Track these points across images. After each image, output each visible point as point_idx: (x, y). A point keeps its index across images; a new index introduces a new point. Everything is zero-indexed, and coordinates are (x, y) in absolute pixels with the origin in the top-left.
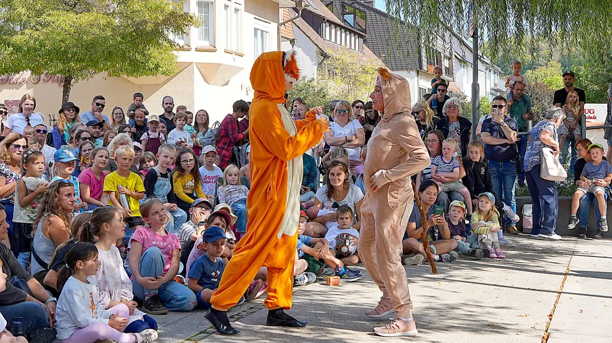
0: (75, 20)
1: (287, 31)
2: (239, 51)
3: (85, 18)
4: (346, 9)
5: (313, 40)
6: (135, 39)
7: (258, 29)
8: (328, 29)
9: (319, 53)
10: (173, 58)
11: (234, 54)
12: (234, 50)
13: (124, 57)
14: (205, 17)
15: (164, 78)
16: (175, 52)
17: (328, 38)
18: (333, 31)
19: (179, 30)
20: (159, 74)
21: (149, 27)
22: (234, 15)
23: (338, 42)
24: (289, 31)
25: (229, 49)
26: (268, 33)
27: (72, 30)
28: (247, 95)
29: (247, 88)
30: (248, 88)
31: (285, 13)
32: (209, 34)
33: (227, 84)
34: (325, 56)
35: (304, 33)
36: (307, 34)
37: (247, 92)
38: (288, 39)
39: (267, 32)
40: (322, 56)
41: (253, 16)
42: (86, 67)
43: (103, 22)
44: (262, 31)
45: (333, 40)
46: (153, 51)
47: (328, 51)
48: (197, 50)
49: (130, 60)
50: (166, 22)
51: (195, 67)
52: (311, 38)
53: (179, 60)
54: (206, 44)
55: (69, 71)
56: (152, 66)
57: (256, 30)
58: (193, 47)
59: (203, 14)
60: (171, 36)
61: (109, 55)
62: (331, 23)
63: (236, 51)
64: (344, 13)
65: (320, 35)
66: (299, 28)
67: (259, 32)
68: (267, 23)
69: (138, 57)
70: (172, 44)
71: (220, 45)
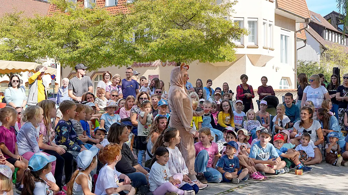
0: (182, 33)
1: (302, 35)
2: (271, 47)
3: (187, 33)
4: (340, 22)
5: (318, 40)
6: (212, 43)
7: (283, 35)
8: (327, 33)
9: (321, 47)
10: (233, 52)
11: (268, 49)
12: (269, 47)
13: (206, 52)
14: (252, 30)
15: (229, 63)
16: (235, 49)
17: (327, 38)
18: (330, 34)
19: (236, 37)
20: (226, 61)
21: (219, 36)
22: (269, 28)
23: (333, 41)
24: (303, 35)
25: (265, 46)
26: (289, 37)
27: (180, 38)
28: (276, 71)
29: (276, 68)
30: (277, 68)
31: (301, 25)
32: (254, 38)
33: (264, 66)
34: (325, 49)
35: (313, 36)
36: (314, 37)
37: (276, 70)
38: (302, 40)
39: (288, 37)
40: (323, 49)
41: (280, 28)
42: (188, 58)
43: (196, 34)
44: (286, 36)
45: (330, 40)
46: (221, 48)
47: (326, 46)
48: (248, 47)
49: (210, 54)
50: (228, 33)
51: (246, 56)
52: (317, 39)
53: (237, 53)
54: (253, 44)
55: (179, 60)
56: (222, 57)
57: (282, 35)
58: (246, 46)
59: (251, 28)
60: (233, 41)
61: (199, 51)
62: (329, 30)
64: (338, 24)
65: (322, 37)
66: (310, 33)
67: (284, 37)
68: (288, 32)
69: (214, 52)
70: (232, 44)
71: (261, 45)
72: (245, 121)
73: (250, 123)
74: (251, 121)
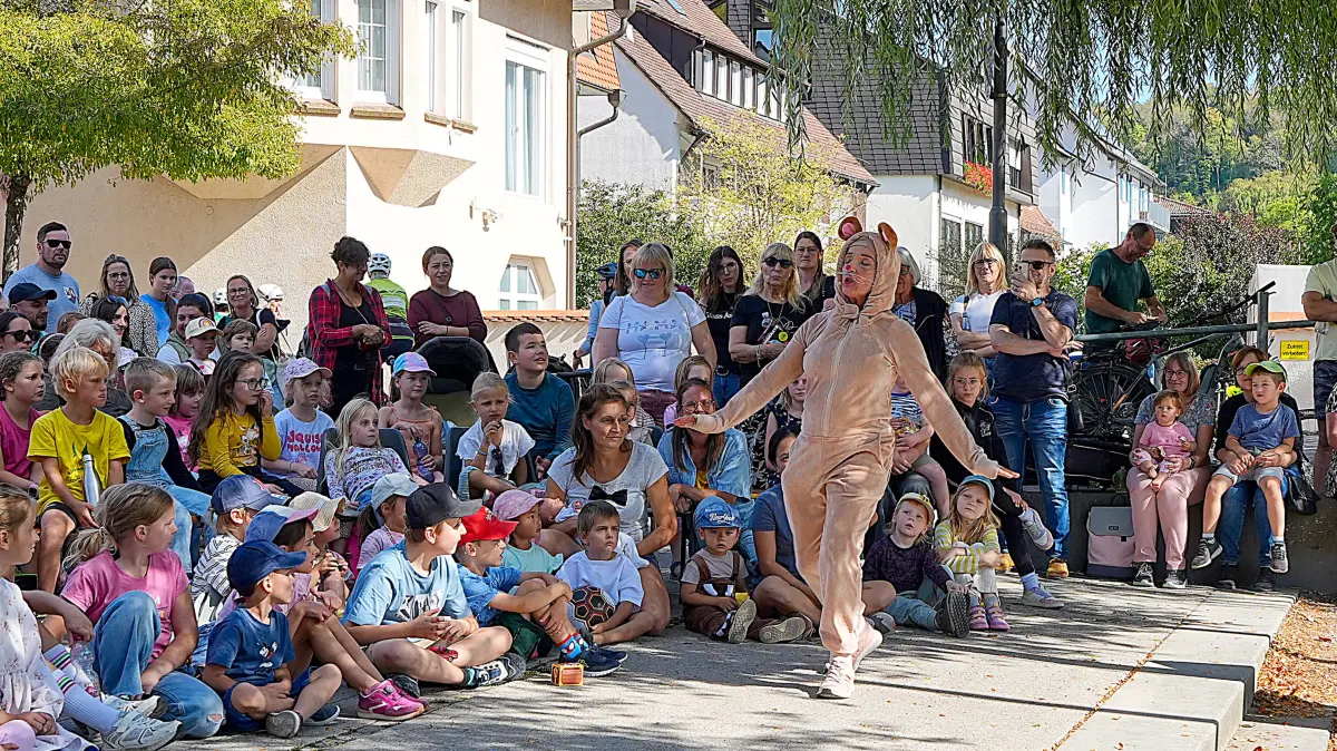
0: (35, 32)
1: (600, 68)
2: (464, 119)
3: (61, 31)
4: (763, 16)
5: (669, 93)
6: (184, 86)
7: (517, 65)
8: (709, 66)
9: (684, 127)
10: (288, 133)
11: (450, 126)
12: (451, 115)
13: (155, 129)
14: (375, 32)
15: (270, 185)
16: (294, 119)
17: (708, 89)
18: (723, 71)
19: (296, 61)
20: (252, 175)
21: (219, 55)
22: (452, 28)
23: (736, 100)
24: (607, 70)
25: (437, 113)
26: (542, 75)
27: (26, 58)
28: (486, 229)
29: (484, 214)
30: (489, 213)
31: (597, 23)
32: (385, 71)
33: (432, 201)
34: (699, 135)
35: (648, 76)
36: (653, 77)
37: (485, 222)
38: (602, 89)
39: (540, 72)
40: (692, 134)
41: (505, 30)
42: (63, 153)
43: (105, 40)
44: (528, 70)
45: (722, 94)
46: (227, 113)
47: (704, 123)
48: (353, 114)
49: (174, 138)
50: (262, 41)
51: (349, 157)
52: (664, 88)
53: (303, 138)
54: (378, 100)
55: (20, 161)
56: (231, 154)
57: (510, 66)
58: (345, 107)
59: (372, 24)
60: (284, 81)
61: (120, 122)
62: (716, 50)
63: (457, 120)
64: (756, 25)
65: (689, 81)
66: (635, 62)
67: (520, 71)
68: (540, 50)
69: (195, 130)
70: (279, 97)
71: (416, 102)
72: (330, 454)
73: (358, 459)
74: (358, 450)
